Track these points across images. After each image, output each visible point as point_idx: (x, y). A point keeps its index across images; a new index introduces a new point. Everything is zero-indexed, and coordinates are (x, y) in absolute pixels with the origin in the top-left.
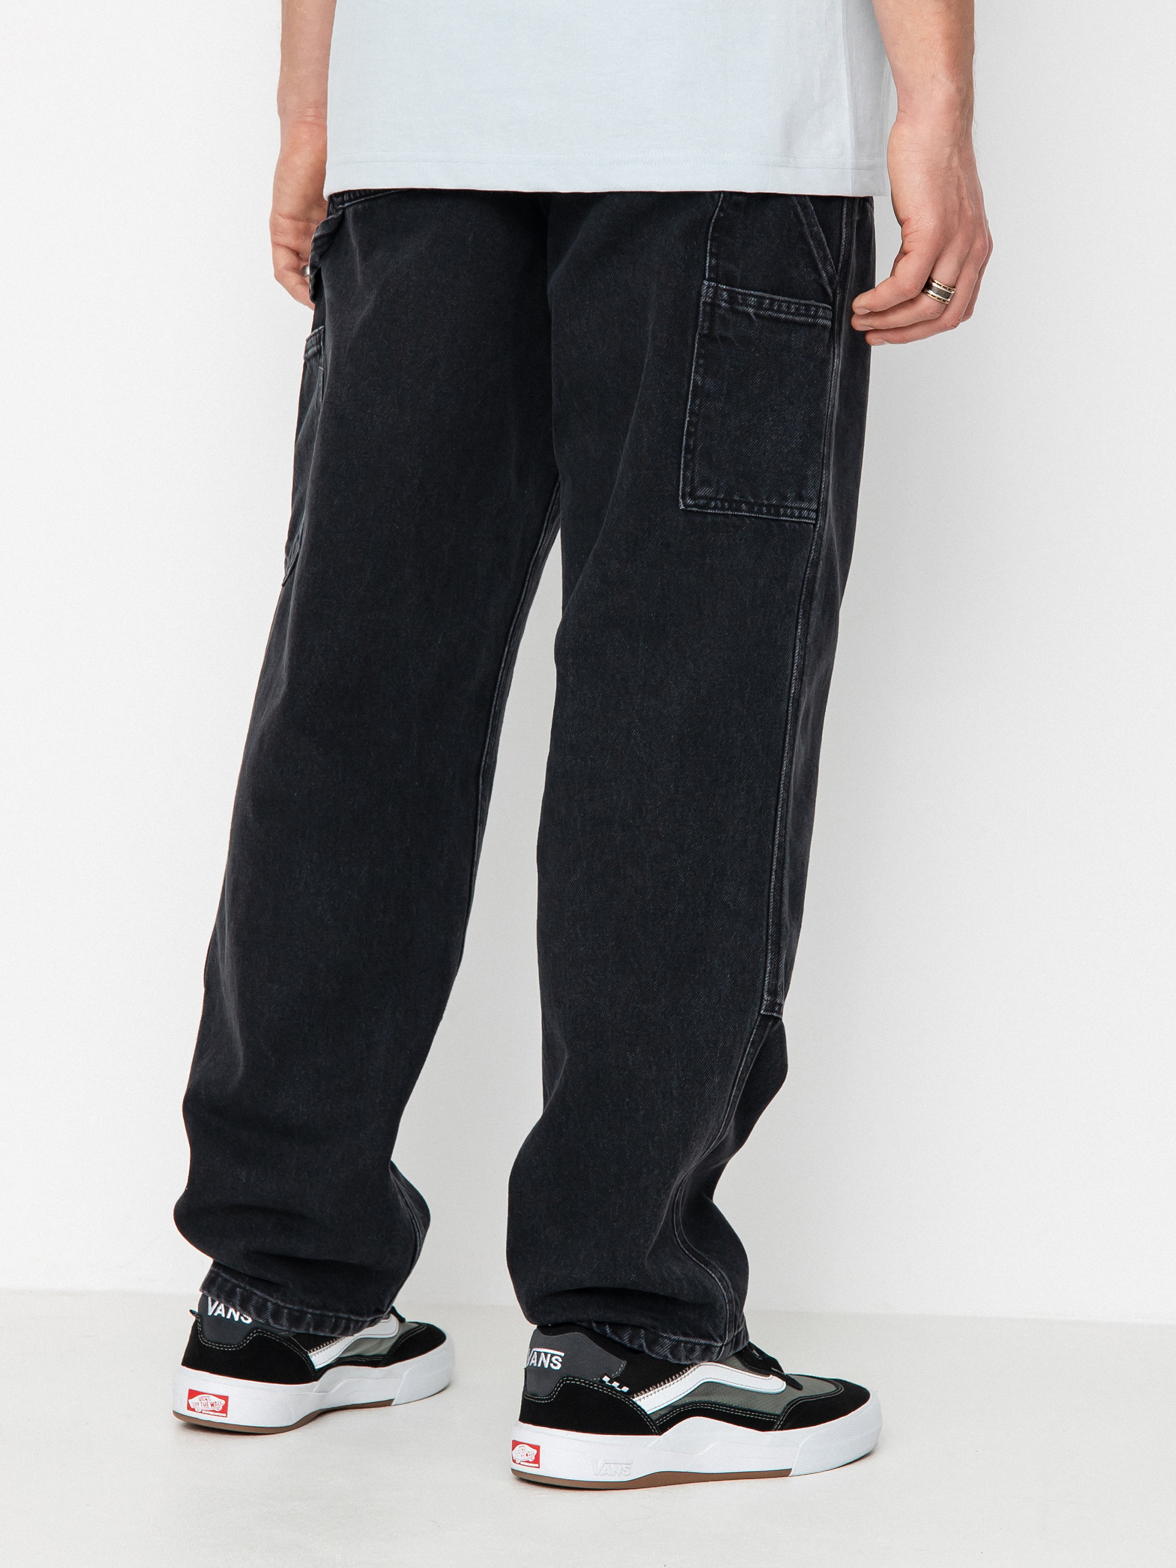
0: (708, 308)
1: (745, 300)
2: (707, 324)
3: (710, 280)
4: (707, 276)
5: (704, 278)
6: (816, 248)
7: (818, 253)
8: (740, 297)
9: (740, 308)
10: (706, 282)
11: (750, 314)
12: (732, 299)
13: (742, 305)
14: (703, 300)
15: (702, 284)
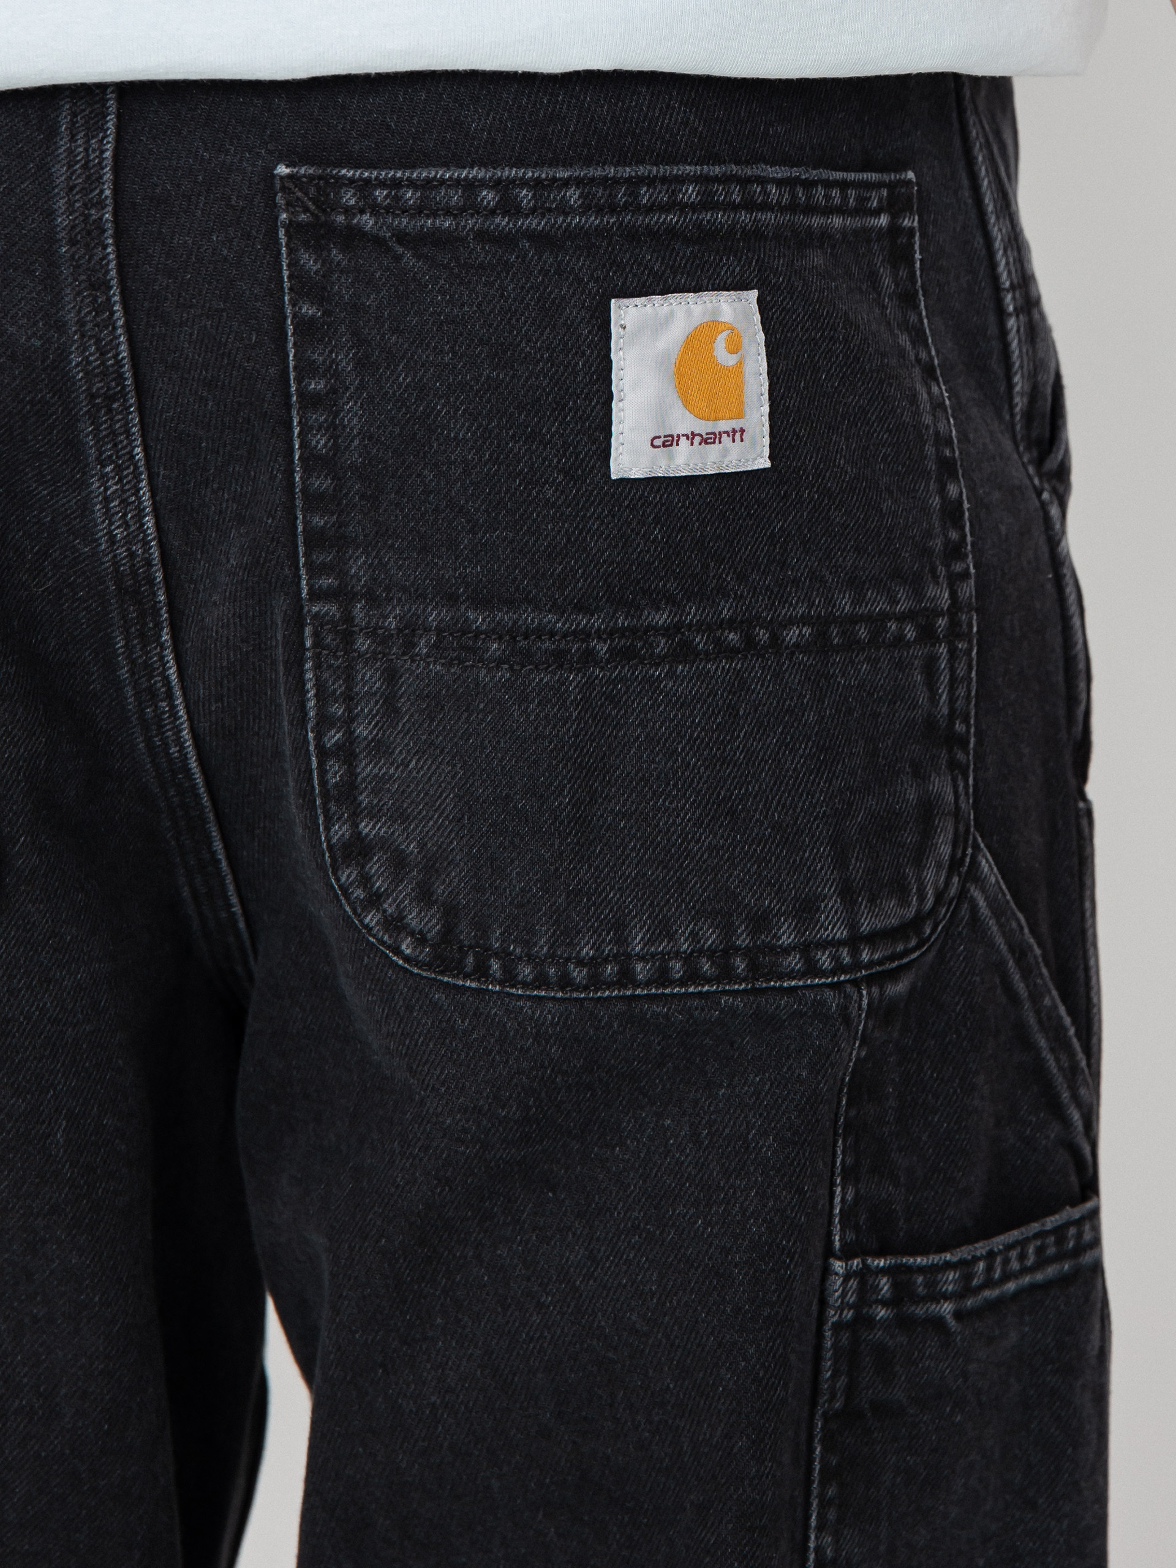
0: (845, 1337)
1: (931, 1284)
2: (842, 1382)
3: (847, 1255)
4: (837, 1244)
5: (829, 1252)
6: (1052, 1050)
7: (1057, 1060)
8: (920, 1279)
9: (920, 1311)
10: (838, 1266)
11: (944, 1317)
12: (902, 1294)
13: (924, 1299)
14: (833, 1317)
15: (826, 1271)
